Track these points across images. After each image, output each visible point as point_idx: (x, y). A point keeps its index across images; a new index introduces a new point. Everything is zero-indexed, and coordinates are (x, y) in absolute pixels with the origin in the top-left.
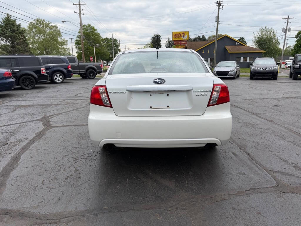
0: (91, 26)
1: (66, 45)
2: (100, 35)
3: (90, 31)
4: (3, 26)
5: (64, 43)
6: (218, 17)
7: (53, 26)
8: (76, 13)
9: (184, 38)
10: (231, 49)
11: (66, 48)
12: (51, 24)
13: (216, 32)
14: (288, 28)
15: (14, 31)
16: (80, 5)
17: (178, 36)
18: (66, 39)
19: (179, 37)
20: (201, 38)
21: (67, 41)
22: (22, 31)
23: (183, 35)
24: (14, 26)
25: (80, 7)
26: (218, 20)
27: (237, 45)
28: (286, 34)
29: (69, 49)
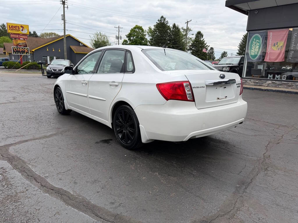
6: (64, 16)
9: (24, 32)
10: (76, 50)
13: (63, 30)
14: (120, 36)
17: (14, 28)
19: (17, 30)
20: (32, 34)
23: (21, 29)
26: (65, 19)
27: (81, 46)
28: (119, 41)
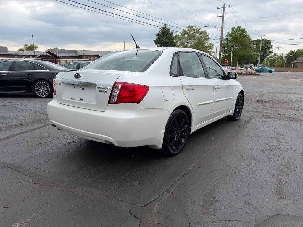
0: (241, 28)
1: (212, 49)
2: (250, 36)
3: (238, 33)
4: (160, 35)
5: (211, 47)
7: (203, 32)
8: (219, 16)
11: (211, 52)
12: (200, 30)
15: (167, 38)
16: (224, 8)
18: (212, 44)
21: (213, 45)
22: (174, 37)
24: (168, 34)
25: (224, 10)
29: (214, 52)
